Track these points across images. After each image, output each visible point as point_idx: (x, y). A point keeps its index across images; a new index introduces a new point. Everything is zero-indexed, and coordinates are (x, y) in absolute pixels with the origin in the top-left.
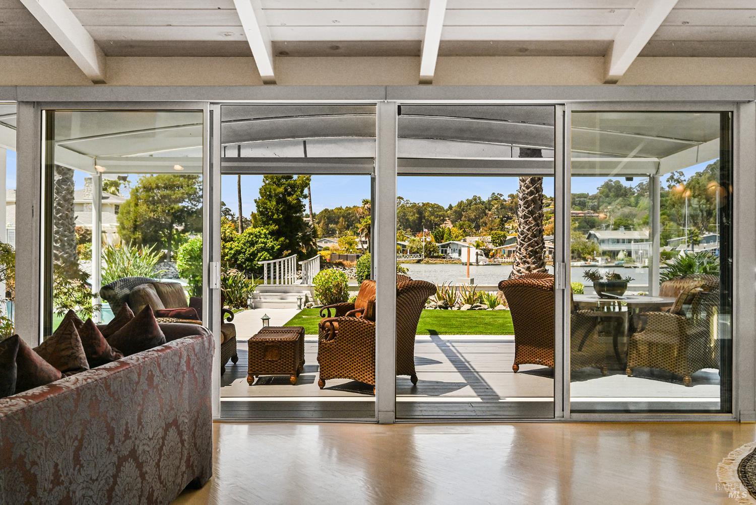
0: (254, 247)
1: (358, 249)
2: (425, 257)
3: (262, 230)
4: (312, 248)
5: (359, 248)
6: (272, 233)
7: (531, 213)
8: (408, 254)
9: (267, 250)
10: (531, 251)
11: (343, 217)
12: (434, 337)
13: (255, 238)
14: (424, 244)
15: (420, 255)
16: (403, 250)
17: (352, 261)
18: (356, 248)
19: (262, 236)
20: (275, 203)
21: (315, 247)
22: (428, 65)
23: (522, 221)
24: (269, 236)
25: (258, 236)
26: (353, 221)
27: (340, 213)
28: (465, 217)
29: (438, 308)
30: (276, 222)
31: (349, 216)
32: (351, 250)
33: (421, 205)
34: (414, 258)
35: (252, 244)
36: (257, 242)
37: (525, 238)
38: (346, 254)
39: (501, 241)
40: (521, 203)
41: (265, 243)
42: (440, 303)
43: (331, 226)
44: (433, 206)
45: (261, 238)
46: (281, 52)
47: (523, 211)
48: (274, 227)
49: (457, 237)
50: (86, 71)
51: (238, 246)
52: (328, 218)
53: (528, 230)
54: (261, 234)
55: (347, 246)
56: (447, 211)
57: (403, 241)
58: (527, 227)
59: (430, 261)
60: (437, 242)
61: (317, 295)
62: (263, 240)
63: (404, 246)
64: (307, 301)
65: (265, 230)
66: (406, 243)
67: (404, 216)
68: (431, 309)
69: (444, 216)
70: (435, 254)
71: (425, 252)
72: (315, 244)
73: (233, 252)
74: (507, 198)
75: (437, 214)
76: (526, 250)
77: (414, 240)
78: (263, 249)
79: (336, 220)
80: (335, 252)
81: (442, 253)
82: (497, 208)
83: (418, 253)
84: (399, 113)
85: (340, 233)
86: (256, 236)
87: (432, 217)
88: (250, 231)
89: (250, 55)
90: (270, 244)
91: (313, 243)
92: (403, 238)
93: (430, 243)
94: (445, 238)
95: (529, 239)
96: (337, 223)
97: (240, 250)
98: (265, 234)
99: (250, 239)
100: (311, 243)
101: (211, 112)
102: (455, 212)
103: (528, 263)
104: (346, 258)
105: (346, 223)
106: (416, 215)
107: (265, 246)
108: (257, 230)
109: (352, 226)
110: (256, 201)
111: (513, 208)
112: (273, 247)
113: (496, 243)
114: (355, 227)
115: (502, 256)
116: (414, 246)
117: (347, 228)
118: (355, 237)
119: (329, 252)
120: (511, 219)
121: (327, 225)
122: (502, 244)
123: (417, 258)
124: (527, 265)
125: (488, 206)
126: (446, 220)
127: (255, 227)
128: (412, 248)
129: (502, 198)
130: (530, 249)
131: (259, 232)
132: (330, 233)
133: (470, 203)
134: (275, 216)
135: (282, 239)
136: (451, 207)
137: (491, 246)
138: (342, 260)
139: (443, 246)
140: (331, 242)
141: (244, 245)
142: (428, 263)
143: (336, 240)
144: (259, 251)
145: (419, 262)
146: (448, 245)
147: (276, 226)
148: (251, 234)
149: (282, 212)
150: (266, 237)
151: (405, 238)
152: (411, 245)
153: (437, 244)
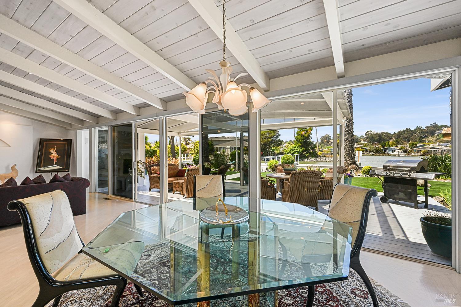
2: (376, 153)
6: (300, 146)
8: (368, 152)
9: (298, 152)
14: (375, 148)
15: (373, 153)
16: (366, 151)
20: (300, 137)
28: (402, 137)
30: (301, 142)
33: (380, 133)
34: (371, 154)
35: (293, 150)
39: (414, 146)
41: (297, 150)
44: (386, 133)
48: (300, 144)
49: (392, 145)
56: (393, 135)
60: (382, 147)
66: (367, 148)
69: (391, 137)
70: (380, 152)
71: (376, 151)
74: (425, 128)
75: (388, 136)
77: (371, 147)
81: (384, 151)
82: (419, 132)
86: (294, 148)
87: (386, 138)
90: (298, 150)
93: (379, 148)
94: (386, 146)
98: (297, 147)
102: (397, 135)
108: (295, 146)
111: (428, 132)
112: (300, 151)
113: (412, 147)
115: (414, 153)
120: (427, 136)
122: (414, 147)
125: (415, 131)
126: (392, 138)
128: (370, 150)
129: (422, 128)
133: (404, 131)
134: (300, 141)
135: (303, 148)
136: (395, 133)
137: (409, 148)
139: (384, 149)
142: (377, 155)
144: (295, 152)
145: (373, 155)
146: (388, 148)
148: (292, 147)
149: (303, 140)
150: (298, 148)
151: (368, 146)
152: (370, 149)
153: (382, 148)
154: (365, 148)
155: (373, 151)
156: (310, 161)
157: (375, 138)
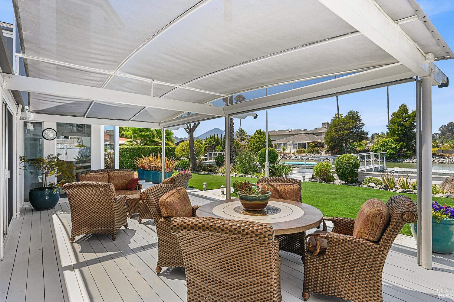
0: (385, 147)
3: (390, 139)
6: (396, 140)
9: (393, 149)
13: (385, 143)
17: (451, 154)
20: (397, 126)
24: (394, 142)
25: (387, 142)
30: (397, 135)
35: (384, 146)
36: (387, 145)
41: (392, 146)
45: (389, 143)
51: (377, 147)
54: (389, 141)
62: (390, 144)
65: (391, 140)
68: (377, 189)
73: (374, 150)
78: (390, 148)
90: (394, 146)
97: (378, 149)
99: (383, 144)
104: (447, 152)
107: (391, 147)
110: (387, 126)
112: (396, 147)
127: (387, 138)
131: (388, 140)
134: (397, 132)
135: (402, 143)
141: (380, 147)
147: (397, 136)
148: (383, 141)
149: (401, 130)
150: (392, 142)
156: (414, 162)
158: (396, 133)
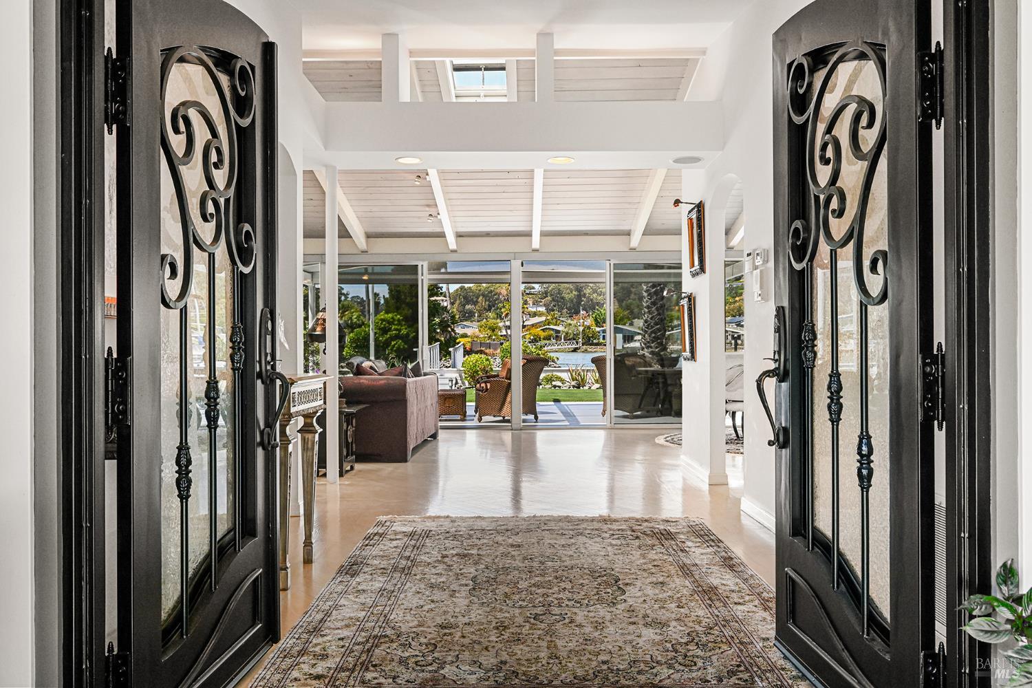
0: (387, 335)
1: (501, 336)
2: (583, 345)
3: (396, 316)
4: (451, 335)
5: (502, 334)
7: (654, 303)
8: (563, 340)
10: (654, 337)
11: (483, 295)
12: (557, 403)
13: (387, 325)
14: (581, 329)
15: (577, 343)
16: (557, 336)
17: (495, 349)
18: (500, 334)
19: (396, 323)
21: (454, 334)
22: (536, 241)
23: (646, 310)
24: (404, 323)
25: (390, 323)
26: (495, 301)
27: (480, 290)
29: (572, 388)
31: (490, 295)
32: (494, 337)
34: (570, 346)
35: (385, 331)
36: (390, 330)
37: (648, 325)
38: (488, 342)
40: (645, 294)
41: (399, 330)
42: (573, 383)
43: (468, 307)
45: (394, 325)
46: (459, 235)
47: (647, 302)
50: (360, 247)
52: (465, 298)
53: (651, 319)
54: (394, 320)
55: (489, 332)
57: (556, 325)
58: (650, 316)
59: (589, 350)
60: (597, 326)
61: (466, 377)
62: (396, 327)
63: (558, 332)
64: (457, 383)
66: (560, 328)
67: (559, 293)
70: (595, 341)
71: (583, 338)
72: (453, 330)
75: (601, 291)
76: (650, 336)
77: (570, 324)
78: (397, 337)
79: (475, 300)
80: (475, 339)
83: (574, 339)
84: (522, 266)
85: (479, 316)
86: (389, 322)
87: (595, 295)
88: (382, 317)
89: (445, 237)
90: (404, 332)
91: (452, 329)
92: (556, 322)
93: (589, 327)
95: (652, 327)
96: (475, 303)
100: (449, 329)
101: (422, 265)
103: (651, 347)
104: (489, 346)
105: (487, 303)
106: (574, 292)
108: (390, 315)
109: (494, 307)
112: (407, 335)
114: (498, 308)
116: (570, 331)
117: (489, 310)
118: (499, 320)
119: (470, 340)
121: (464, 306)
123: (574, 346)
124: (650, 350)
127: (387, 312)
128: (567, 334)
130: (653, 335)
131: (392, 318)
132: (468, 316)
138: (483, 349)
140: (468, 327)
142: (586, 351)
143: (475, 324)
144: (393, 338)
145: (575, 350)
147: (408, 310)
148: (383, 320)
151: (559, 322)
152: (566, 330)
153: (597, 329)
154: (552, 327)
155: (574, 338)
157: (566, 296)
158: (407, 301)
